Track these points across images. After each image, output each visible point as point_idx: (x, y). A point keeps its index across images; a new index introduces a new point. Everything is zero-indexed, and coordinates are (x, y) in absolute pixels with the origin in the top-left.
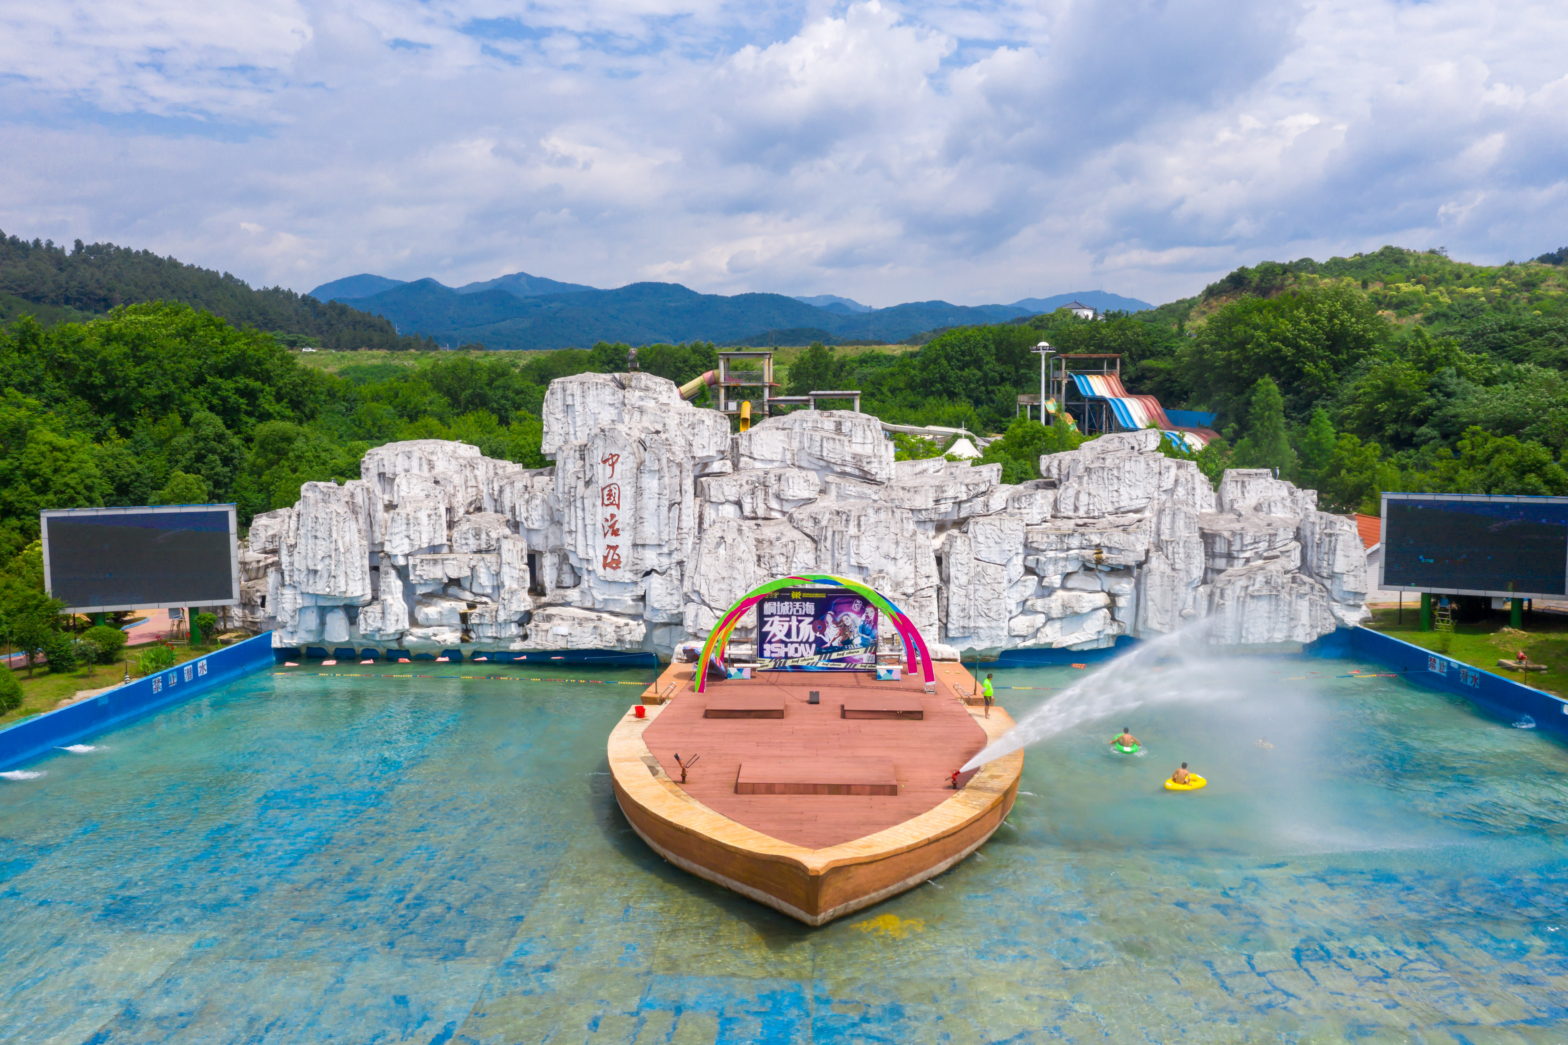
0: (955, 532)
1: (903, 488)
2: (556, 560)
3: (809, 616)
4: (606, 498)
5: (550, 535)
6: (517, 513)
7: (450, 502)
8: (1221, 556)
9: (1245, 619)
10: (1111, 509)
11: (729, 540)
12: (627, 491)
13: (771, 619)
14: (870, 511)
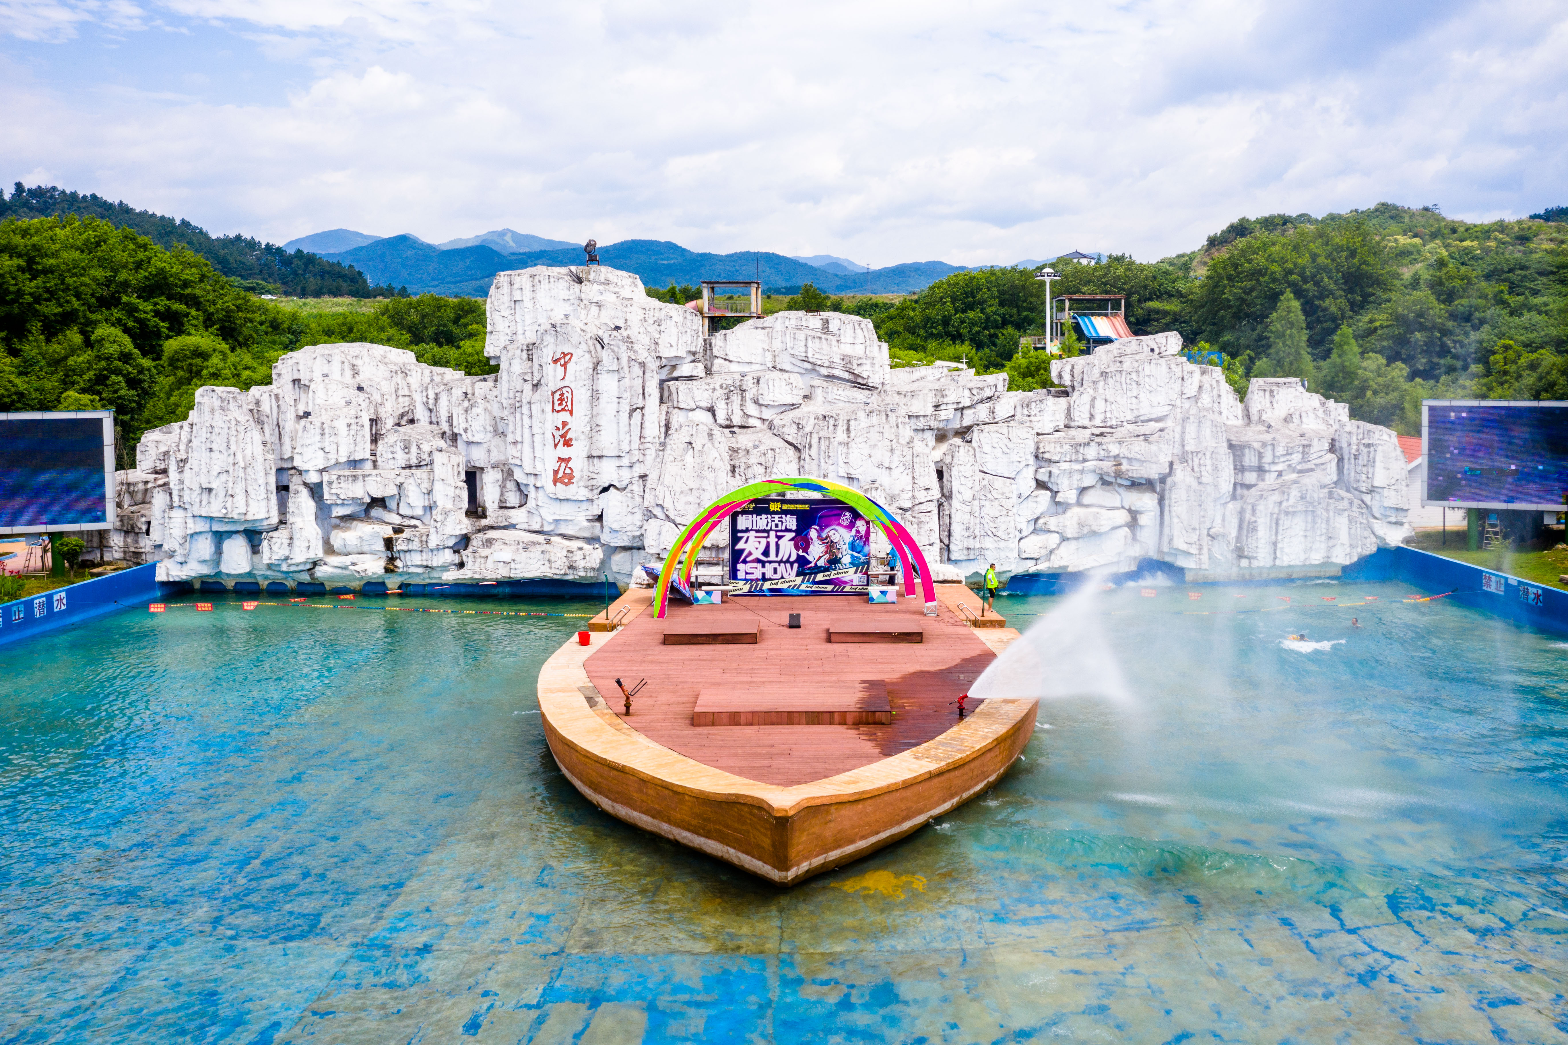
0: (958, 441)
1: (899, 393)
2: (499, 476)
3: (790, 531)
4: (557, 403)
5: (492, 448)
6: (455, 424)
7: (376, 412)
8: (1251, 469)
9: (1280, 537)
10: (1130, 417)
11: (697, 446)
12: (581, 397)
13: (745, 535)
14: (861, 415)
